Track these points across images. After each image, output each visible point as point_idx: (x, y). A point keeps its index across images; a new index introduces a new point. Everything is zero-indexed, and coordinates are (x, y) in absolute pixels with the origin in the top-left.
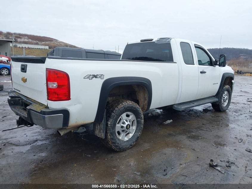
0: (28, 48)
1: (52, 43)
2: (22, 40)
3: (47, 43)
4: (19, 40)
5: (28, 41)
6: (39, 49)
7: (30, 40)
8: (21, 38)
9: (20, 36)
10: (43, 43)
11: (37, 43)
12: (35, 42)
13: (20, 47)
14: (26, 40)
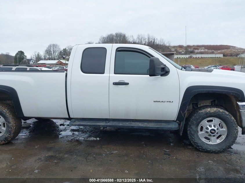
0: (201, 57)
1: (229, 50)
2: (199, 51)
3: (223, 51)
4: (196, 51)
5: (204, 51)
6: (212, 58)
7: (206, 50)
8: (198, 49)
9: (198, 47)
10: (219, 51)
11: (212, 52)
12: (211, 51)
13: (194, 58)
14: (203, 51)
